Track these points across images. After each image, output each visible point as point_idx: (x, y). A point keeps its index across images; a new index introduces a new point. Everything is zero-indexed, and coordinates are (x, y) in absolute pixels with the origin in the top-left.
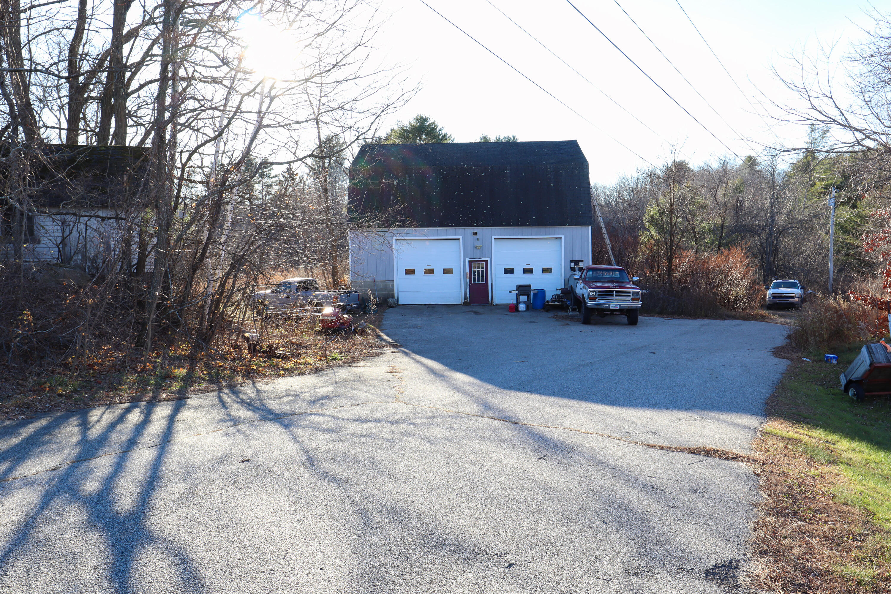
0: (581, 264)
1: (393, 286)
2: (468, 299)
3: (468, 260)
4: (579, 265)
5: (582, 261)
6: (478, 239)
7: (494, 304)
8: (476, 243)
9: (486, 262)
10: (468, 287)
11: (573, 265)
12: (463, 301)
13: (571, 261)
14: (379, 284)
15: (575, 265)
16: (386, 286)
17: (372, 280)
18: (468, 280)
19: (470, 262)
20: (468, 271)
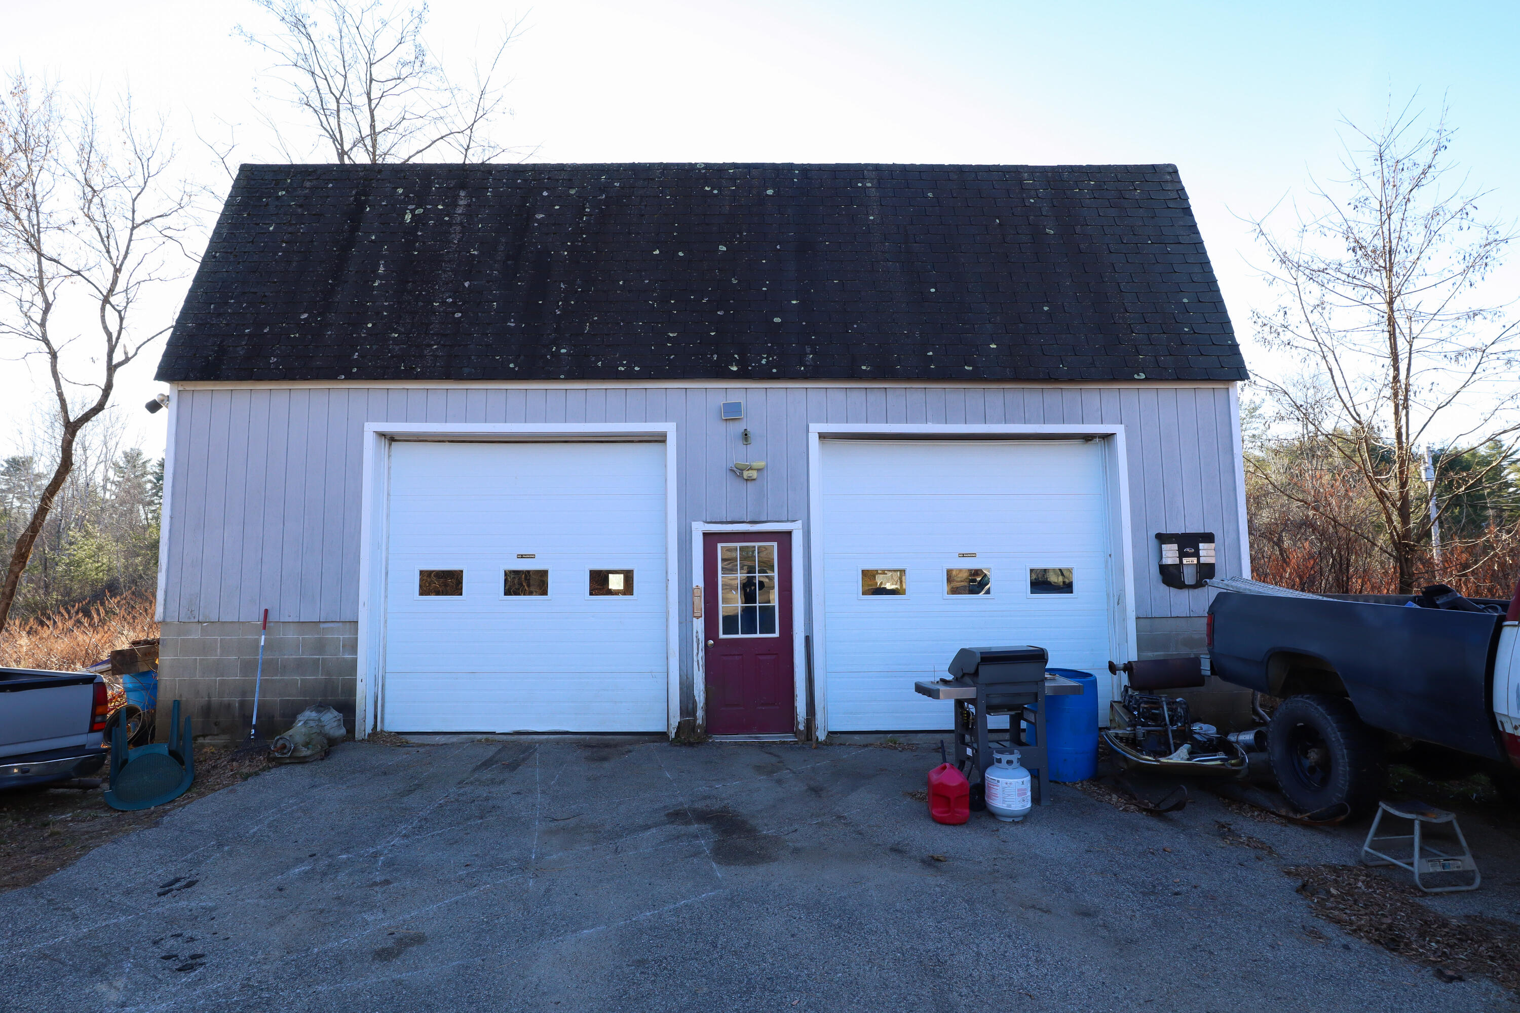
0: (1207, 553)
1: (353, 646)
2: (700, 713)
3: (699, 529)
4: (1197, 554)
5: (1209, 538)
6: (746, 435)
7: (821, 736)
8: (740, 455)
9: (784, 538)
10: (699, 657)
11: (1170, 554)
12: (675, 720)
13: (1162, 538)
14: (291, 635)
15: (1182, 554)
16: (320, 646)
17: (256, 618)
18: (699, 625)
19: (710, 539)
20: (698, 579)
